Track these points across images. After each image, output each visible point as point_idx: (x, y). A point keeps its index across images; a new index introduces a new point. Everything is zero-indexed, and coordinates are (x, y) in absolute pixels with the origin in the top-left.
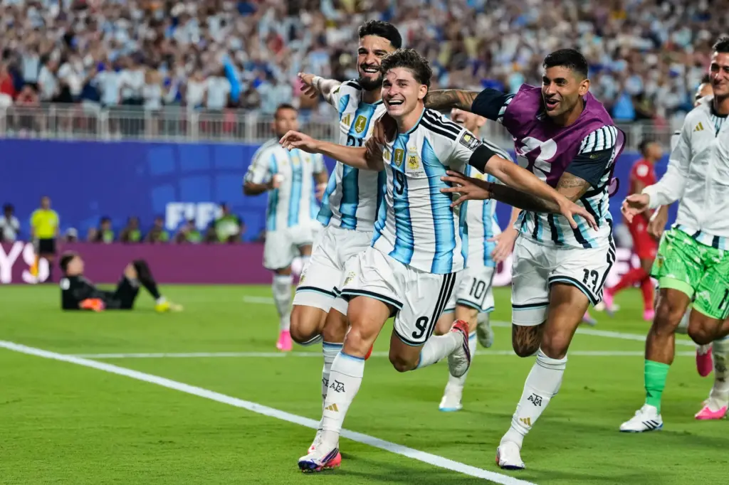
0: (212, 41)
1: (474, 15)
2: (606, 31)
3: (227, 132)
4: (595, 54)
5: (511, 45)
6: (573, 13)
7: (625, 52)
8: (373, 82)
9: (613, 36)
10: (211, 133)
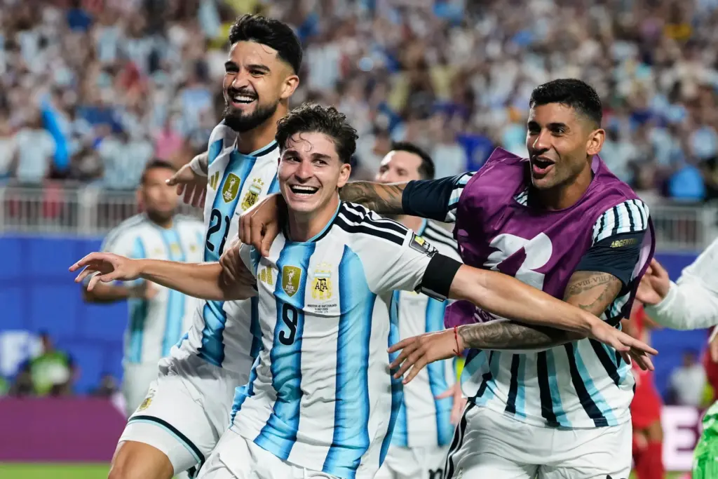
0: (25, 72)
1: (445, 31)
2: (659, 56)
3: (49, 219)
4: (641, 94)
5: (504, 78)
6: (606, 27)
7: (689, 90)
8: (246, 119)
9: (669, 64)
10: (24, 219)
